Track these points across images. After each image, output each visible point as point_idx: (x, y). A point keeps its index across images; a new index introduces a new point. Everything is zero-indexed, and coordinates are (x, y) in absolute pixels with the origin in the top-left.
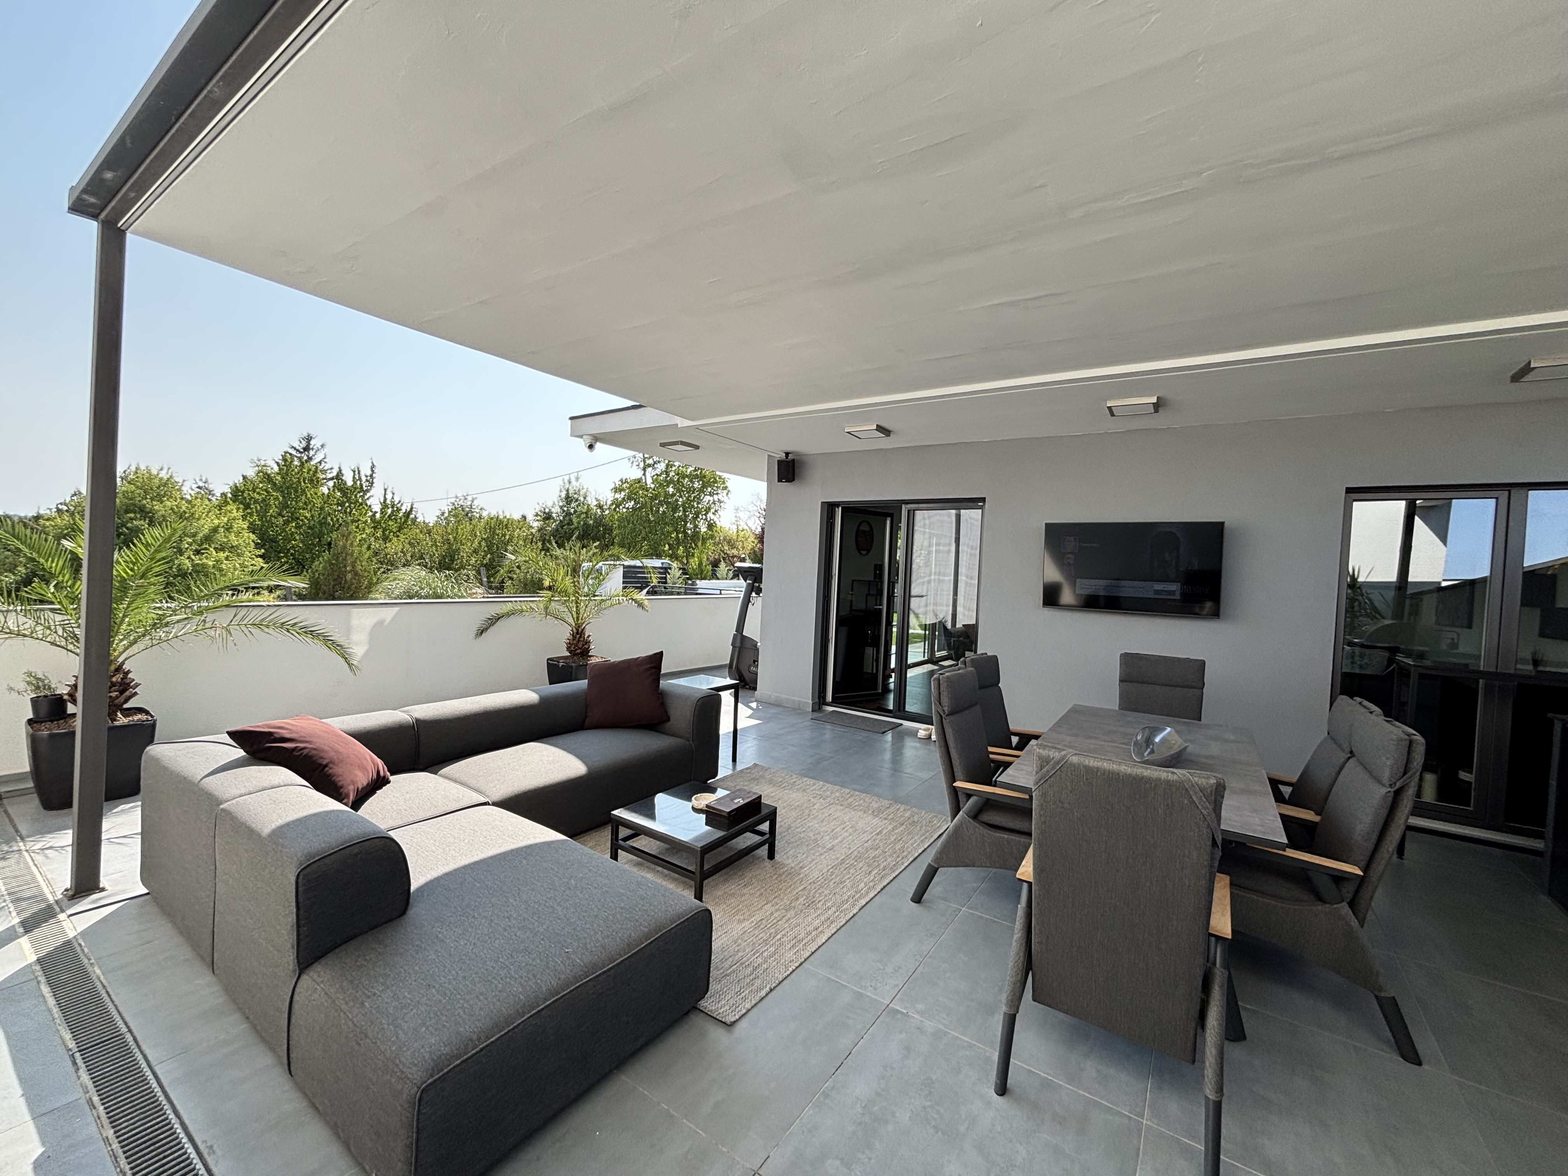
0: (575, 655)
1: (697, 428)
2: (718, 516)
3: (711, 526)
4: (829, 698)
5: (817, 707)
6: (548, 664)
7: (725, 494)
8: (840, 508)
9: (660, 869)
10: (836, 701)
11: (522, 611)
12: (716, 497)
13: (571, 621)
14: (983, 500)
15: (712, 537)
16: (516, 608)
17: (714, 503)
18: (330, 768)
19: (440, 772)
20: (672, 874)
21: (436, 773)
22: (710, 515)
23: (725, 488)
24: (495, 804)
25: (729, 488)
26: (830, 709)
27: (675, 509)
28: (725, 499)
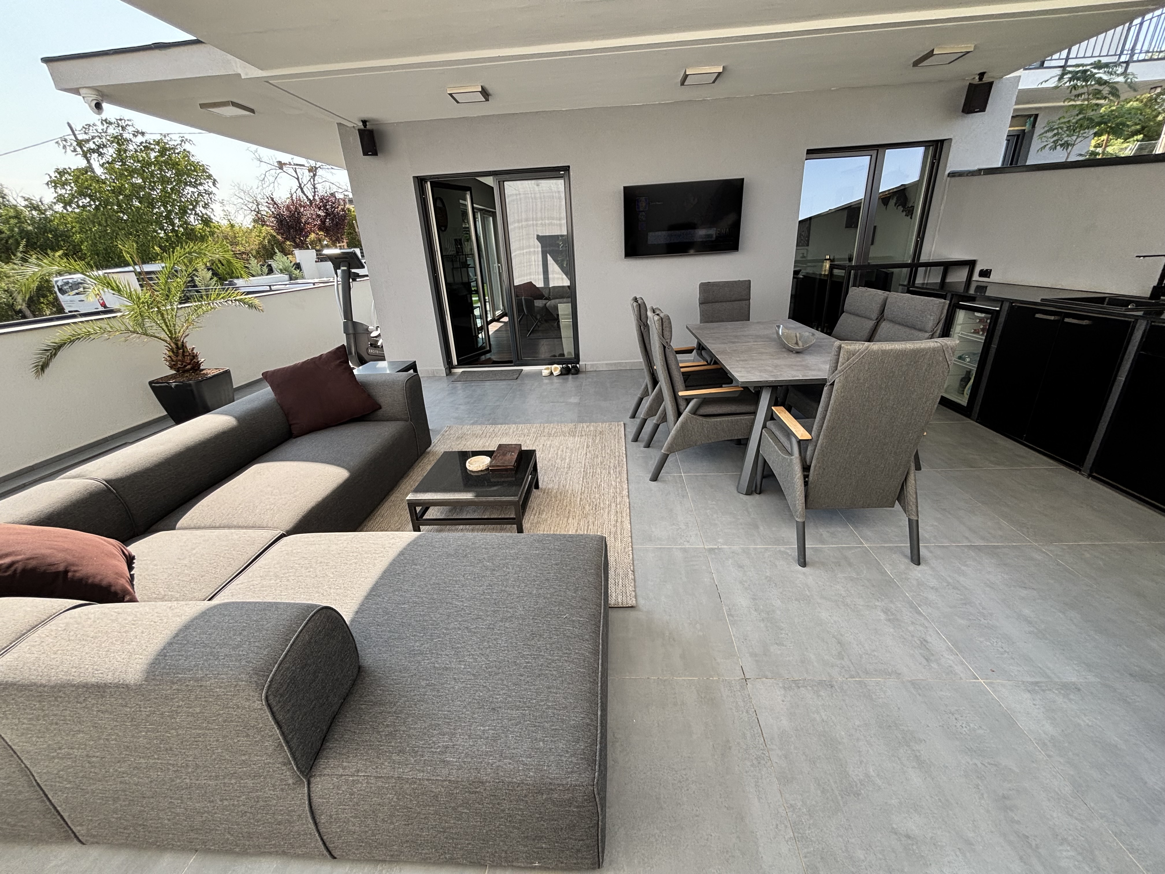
0: (185, 371)
1: (266, 80)
2: (211, 210)
3: (206, 221)
4: (455, 362)
5: (448, 372)
6: (153, 388)
7: (211, 184)
8: (429, 183)
9: (461, 527)
10: (461, 364)
11: (89, 334)
12: (201, 188)
13: (163, 335)
14: (567, 169)
15: (212, 233)
16: (79, 332)
17: (200, 194)
18: (75, 571)
19: (179, 525)
20: (478, 527)
21: (173, 528)
22: (200, 209)
23: (209, 177)
24: (290, 533)
25: (215, 176)
26: (459, 370)
27: (151, 204)
28: (213, 189)
